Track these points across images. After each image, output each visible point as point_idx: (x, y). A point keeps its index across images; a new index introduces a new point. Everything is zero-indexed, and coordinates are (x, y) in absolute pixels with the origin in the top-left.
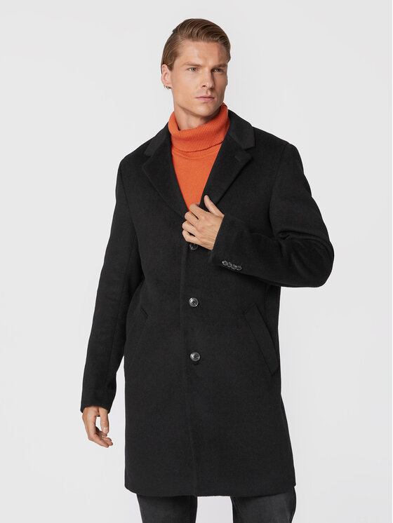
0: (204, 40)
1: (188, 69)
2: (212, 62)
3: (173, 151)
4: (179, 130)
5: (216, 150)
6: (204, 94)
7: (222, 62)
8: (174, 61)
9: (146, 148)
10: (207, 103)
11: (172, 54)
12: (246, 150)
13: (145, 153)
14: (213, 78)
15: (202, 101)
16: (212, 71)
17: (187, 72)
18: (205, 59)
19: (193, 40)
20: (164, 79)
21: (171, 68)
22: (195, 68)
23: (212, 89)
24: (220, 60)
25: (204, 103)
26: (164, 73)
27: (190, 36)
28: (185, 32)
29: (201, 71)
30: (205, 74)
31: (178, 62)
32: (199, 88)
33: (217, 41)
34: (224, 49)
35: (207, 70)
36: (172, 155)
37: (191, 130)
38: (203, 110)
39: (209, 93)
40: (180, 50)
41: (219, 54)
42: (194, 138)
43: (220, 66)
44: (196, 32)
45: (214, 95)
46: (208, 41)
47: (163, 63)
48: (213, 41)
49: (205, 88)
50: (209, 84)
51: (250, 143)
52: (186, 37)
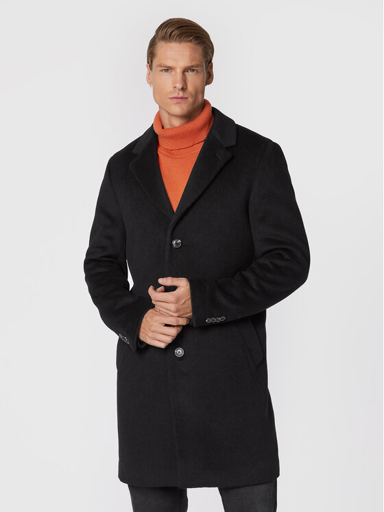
0: (176, 41)
1: (162, 70)
2: (184, 63)
3: (159, 149)
4: (163, 128)
5: (199, 148)
6: (175, 95)
8: (152, 61)
9: (134, 147)
10: (179, 103)
12: (227, 148)
13: (133, 151)
15: (175, 101)
16: (186, 71)
17: (161, 73)
19: (166, 42)
21: (150, 68)
22: (168, 69)
23: (183, 89)
24: (192, 61)
25: (177, 103)
27: (164, 38)
29: (173, 72)
30: (177, 75)
31: (154, 63)
32: (171, 89)
34: (200, 49)
35: (179, 71)
36: (158, 155)
37: (174, 128)
38: (178, 109)
39: (181, 94)
40: (155, 51)
41: (191, 55)
42: (177, 136)
45: (186, 95)
46: (180, 42)
49: (176, 89)
50: (179, 86)
51: (232, 141)
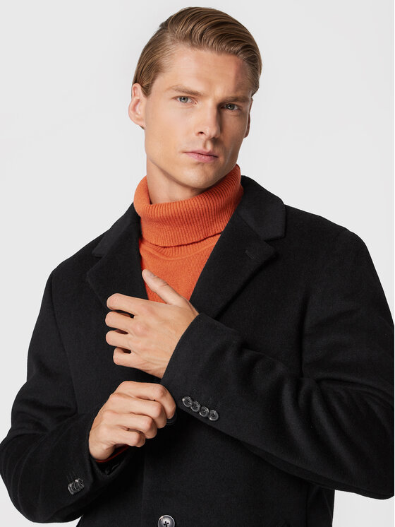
0: (212, 48)
1: (175, 98)
2: (222, 90)
4: (151, 203)
6: (199, 147)
7: (240, 94)
8: (154, 79)
10: (203, 164)
11: (151, 66)
12: (267, 241)
14: (220, 121)
15: (194, 159)
16: (222, 107)
17: (174, 102)
18: (210, 84)
19: (193, 46)
20: (134, 109)
21: (147, 91)
22: (188, 97)
23: (215, 141)
24: (237, 89)
25: (198, 164)
26: (135, 99)
27: (189, 38)
28: (180, 29)
29: (198, 105)
30: (205, 111)
31: (160, 83)
32: (193, 135)
33: (236, 54)
34: (249, 70)
35: (210, 104)
38: (194, 175)
39: (209, 147)
40: (165, 61)
41: (237, 77)
43: (236, 99)
44: (200, 31)
45: (217, 151)
46: (221, 51)
47: (136, 81)
48: (230, 53)
49: (203, 137)
50: (211, 130)
52: (180, 39)
